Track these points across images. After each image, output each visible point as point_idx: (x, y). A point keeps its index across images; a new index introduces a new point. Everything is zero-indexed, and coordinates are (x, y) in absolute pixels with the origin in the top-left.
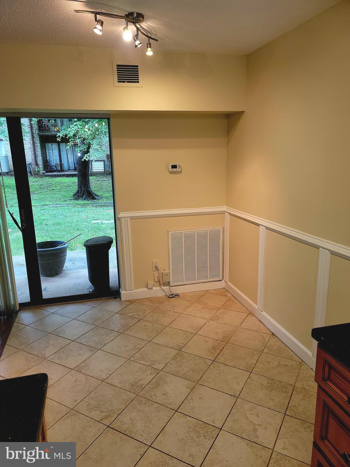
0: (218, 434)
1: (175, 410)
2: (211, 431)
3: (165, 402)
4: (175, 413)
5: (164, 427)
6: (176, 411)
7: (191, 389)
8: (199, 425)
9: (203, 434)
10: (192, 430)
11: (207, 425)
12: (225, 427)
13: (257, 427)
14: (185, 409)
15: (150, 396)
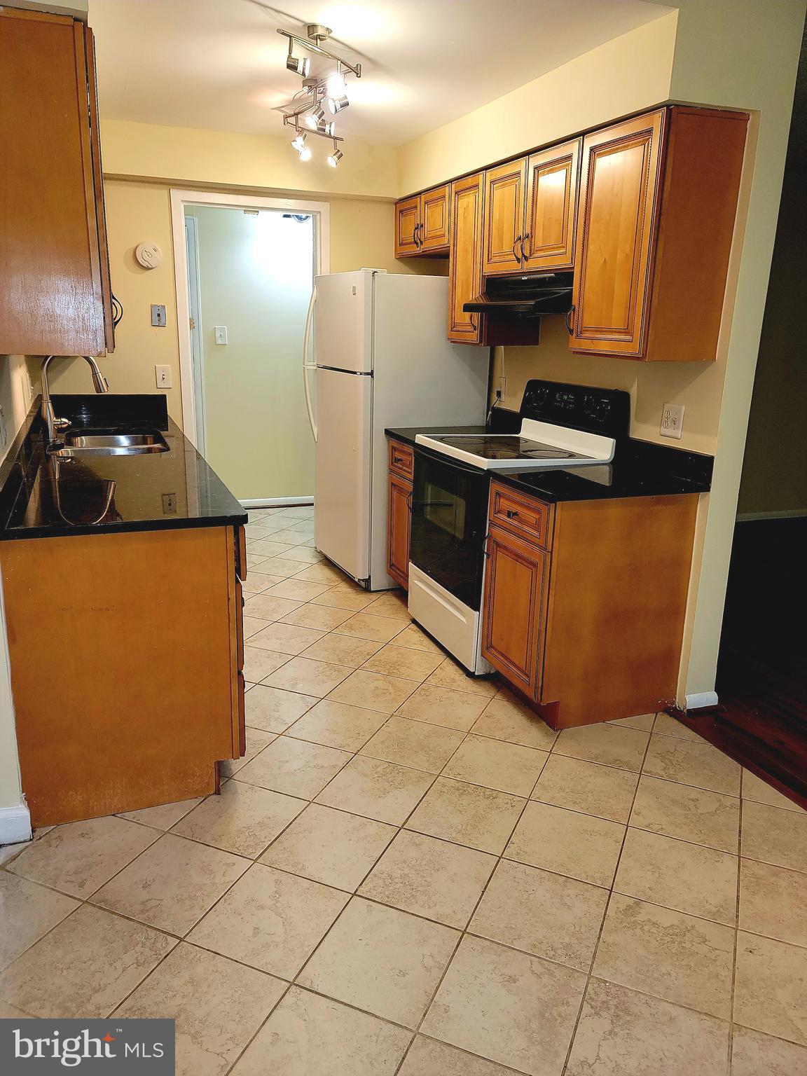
0: (361, 885)
1: (468, 933)
2: (376, 888)
3: (500, 955)
4: (467, 927)
5: (483, 892)
6: (464, 932)
7: (434, 1006)
8: (403, 901)
9: (396, 880)
10: (420, 889)
11: (385, 900)
12: (344, 899)
13: (270, 903)
14: (443, 940)
15: (551, 974)
